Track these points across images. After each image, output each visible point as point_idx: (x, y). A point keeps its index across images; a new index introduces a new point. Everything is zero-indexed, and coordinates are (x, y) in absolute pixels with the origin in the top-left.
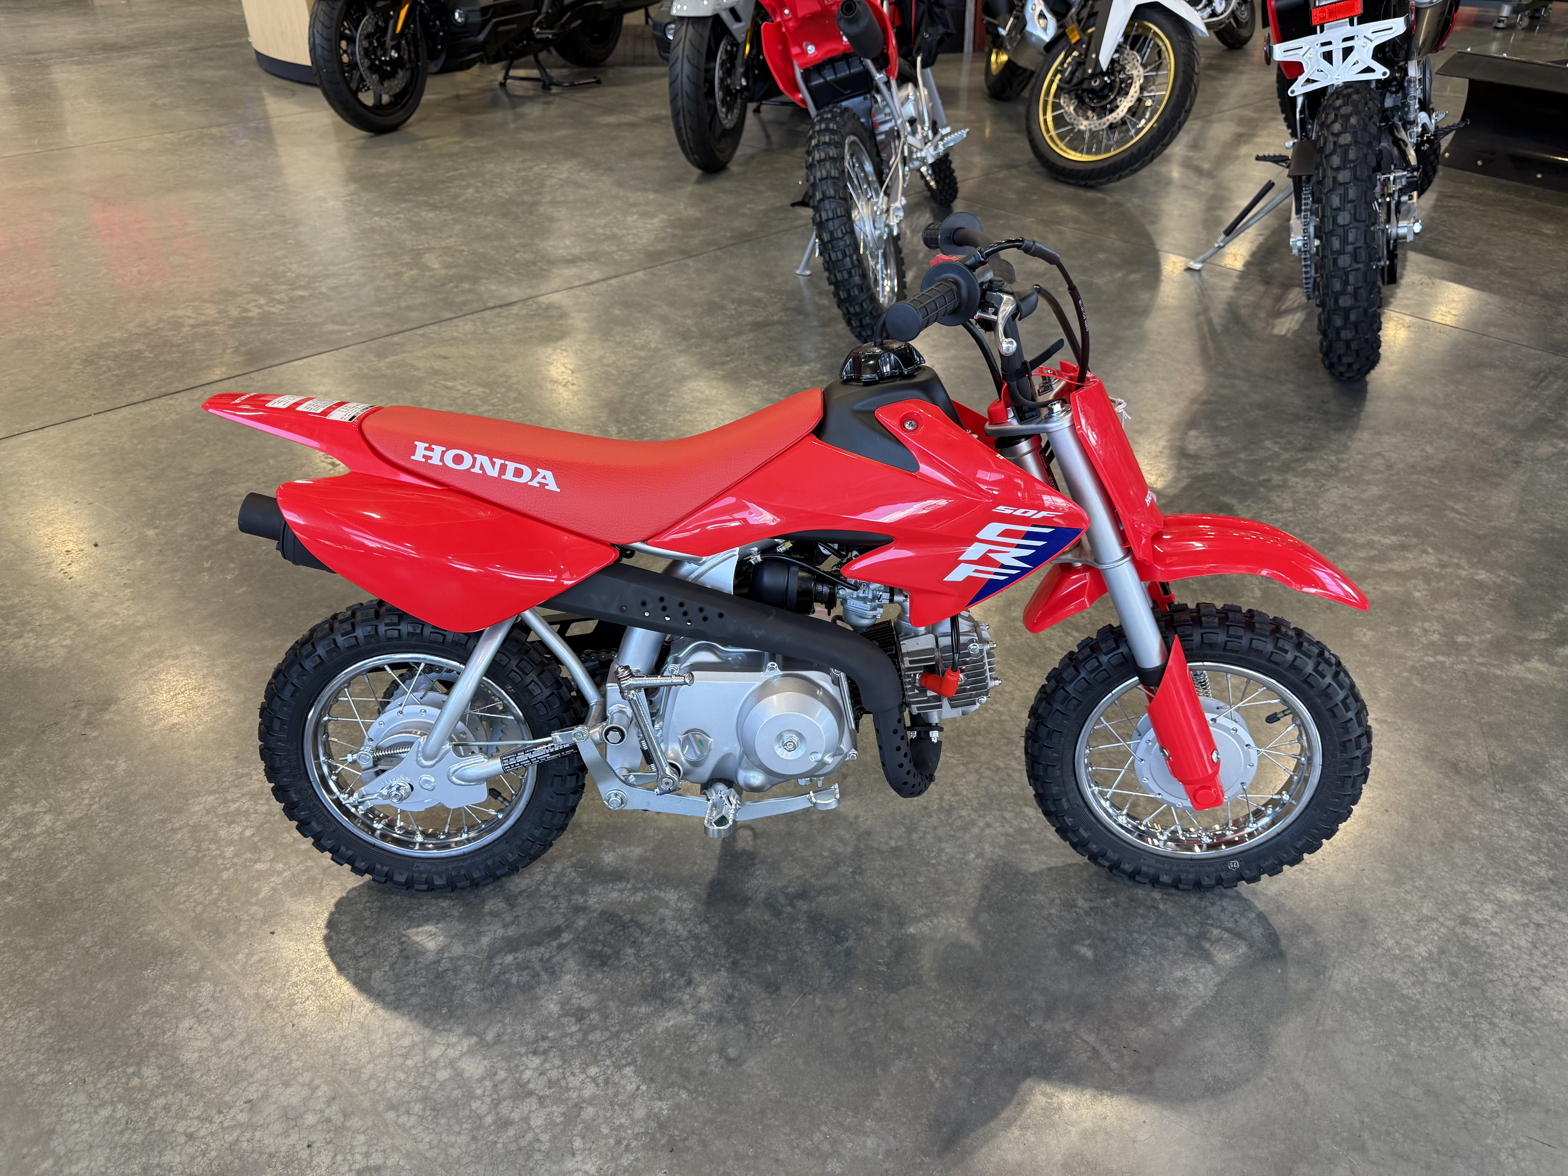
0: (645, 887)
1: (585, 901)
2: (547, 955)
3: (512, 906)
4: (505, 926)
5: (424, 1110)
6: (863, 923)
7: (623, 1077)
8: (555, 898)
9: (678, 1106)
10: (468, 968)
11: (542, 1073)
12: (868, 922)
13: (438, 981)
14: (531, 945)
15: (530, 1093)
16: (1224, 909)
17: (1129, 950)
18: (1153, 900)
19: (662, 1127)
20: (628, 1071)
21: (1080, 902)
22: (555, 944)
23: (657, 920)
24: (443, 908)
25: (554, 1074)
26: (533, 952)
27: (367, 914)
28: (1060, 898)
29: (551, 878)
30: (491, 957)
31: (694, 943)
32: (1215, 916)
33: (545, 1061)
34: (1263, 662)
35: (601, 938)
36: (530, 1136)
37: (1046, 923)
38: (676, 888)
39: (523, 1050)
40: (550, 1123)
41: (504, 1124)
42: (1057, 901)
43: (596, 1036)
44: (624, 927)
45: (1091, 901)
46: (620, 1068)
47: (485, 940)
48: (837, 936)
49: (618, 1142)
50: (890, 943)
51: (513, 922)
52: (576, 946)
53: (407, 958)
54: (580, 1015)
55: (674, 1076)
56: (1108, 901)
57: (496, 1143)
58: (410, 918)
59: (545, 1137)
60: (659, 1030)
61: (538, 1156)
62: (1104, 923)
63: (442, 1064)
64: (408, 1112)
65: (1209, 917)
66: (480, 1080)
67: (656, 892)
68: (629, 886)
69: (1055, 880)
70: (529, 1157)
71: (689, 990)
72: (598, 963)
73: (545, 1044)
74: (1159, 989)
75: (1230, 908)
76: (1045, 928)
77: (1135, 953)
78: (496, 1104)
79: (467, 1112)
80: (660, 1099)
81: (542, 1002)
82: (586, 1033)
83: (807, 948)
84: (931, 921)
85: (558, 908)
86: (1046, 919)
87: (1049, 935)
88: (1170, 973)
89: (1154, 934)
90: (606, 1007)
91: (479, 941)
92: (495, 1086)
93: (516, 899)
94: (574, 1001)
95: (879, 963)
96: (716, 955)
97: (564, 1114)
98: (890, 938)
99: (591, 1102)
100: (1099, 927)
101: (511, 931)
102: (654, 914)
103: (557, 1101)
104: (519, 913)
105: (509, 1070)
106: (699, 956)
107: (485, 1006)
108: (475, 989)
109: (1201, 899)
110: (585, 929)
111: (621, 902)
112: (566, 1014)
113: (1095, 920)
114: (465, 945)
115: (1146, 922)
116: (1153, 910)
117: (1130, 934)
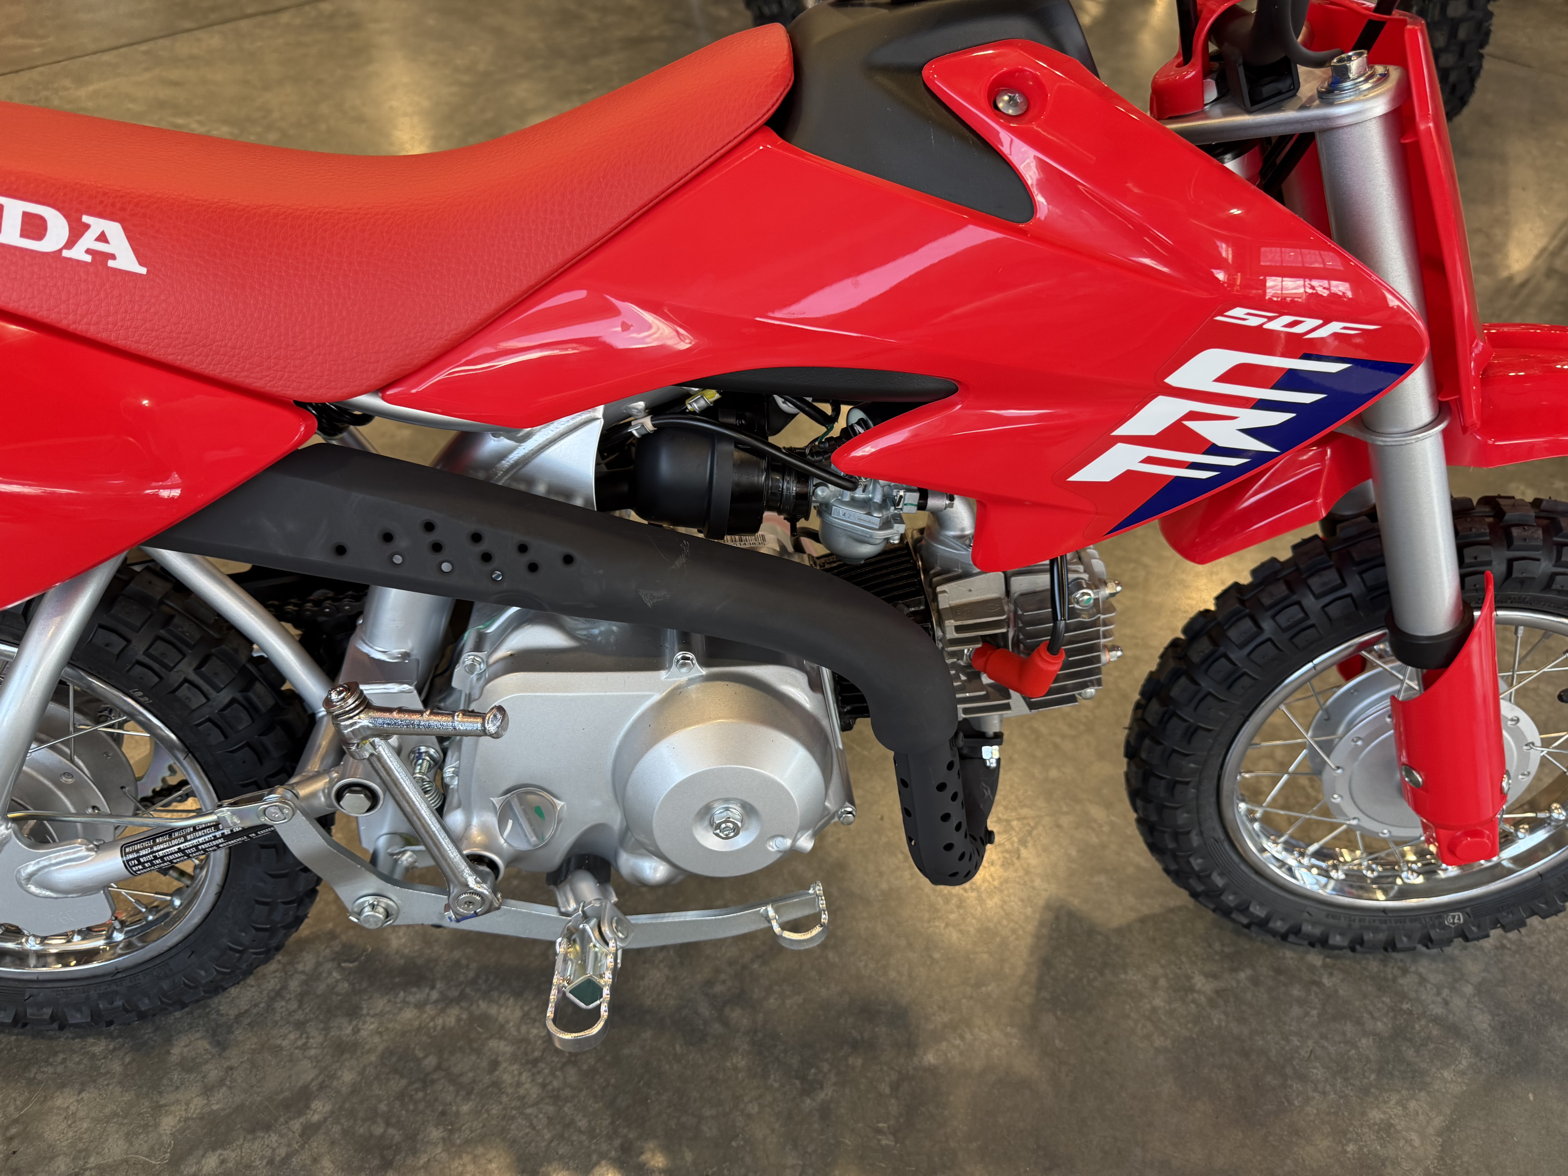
0: (462, 996)
1: (356, 1031)
2: (282, 1151)
3: (222, 1047)
4: (208, 1091)
6: (847, 1049)
8: (300, 1026)
12: (855, 1046)
14: (253, 1131)
16: (1423, 980)
17: (1289, 1071)
18: (1312, 968)
21: (1199, 981)
22: (296, 1125)
23: (484, 1064)
24: (93, 1056)
26: (256, 1145)
28: (1166, 976)
29: (294, 985)
30: (176, 1161)
31: (551, 1109)
32: (1413, 995)
35: (383, 1107)
37: (1150, 1026)
38: (518, 994)
42: (1162, 982)
44: (426, 1082)
45: (1215, 976)
47: (168, 1123)
48: (803, 1079)
50: (895, 1087)
51: (221, 1082)
52: (336, 1129)
56: (1242, 975)
58: (30, 1082)
62: (1242, 1020)
65: (1403, 996)
67: (483, 1005)
68: (435, 995)
69: (1153, 939)
72: (376, 1162)
74: (1351, 1148)
75: (1433, 978)
76: (1148, 1037)
77: (1303, 1078)
83: (753, 1108)
85: (305, 1047)
86: (1149, 1019)
87: (1158, 1051)
88: (1363, 1114)
89: (1324, 1037)
91: (156, 1126)
93: (230, 1031)
95: (879, 1131)
96: (591, 1133)
98: (894, 1076)
100: (1235, 1028)
101: (219, 1102)
102: (478, 1052)
104: (234, 1062)
106: (561, 1136)
110: (355, 1089)
111: (419, 1029)
113: (1226, 1014)
114: (129, 1137)
115: (1307, 1014)
116: (1315, 988)
117: (1288, 1041)
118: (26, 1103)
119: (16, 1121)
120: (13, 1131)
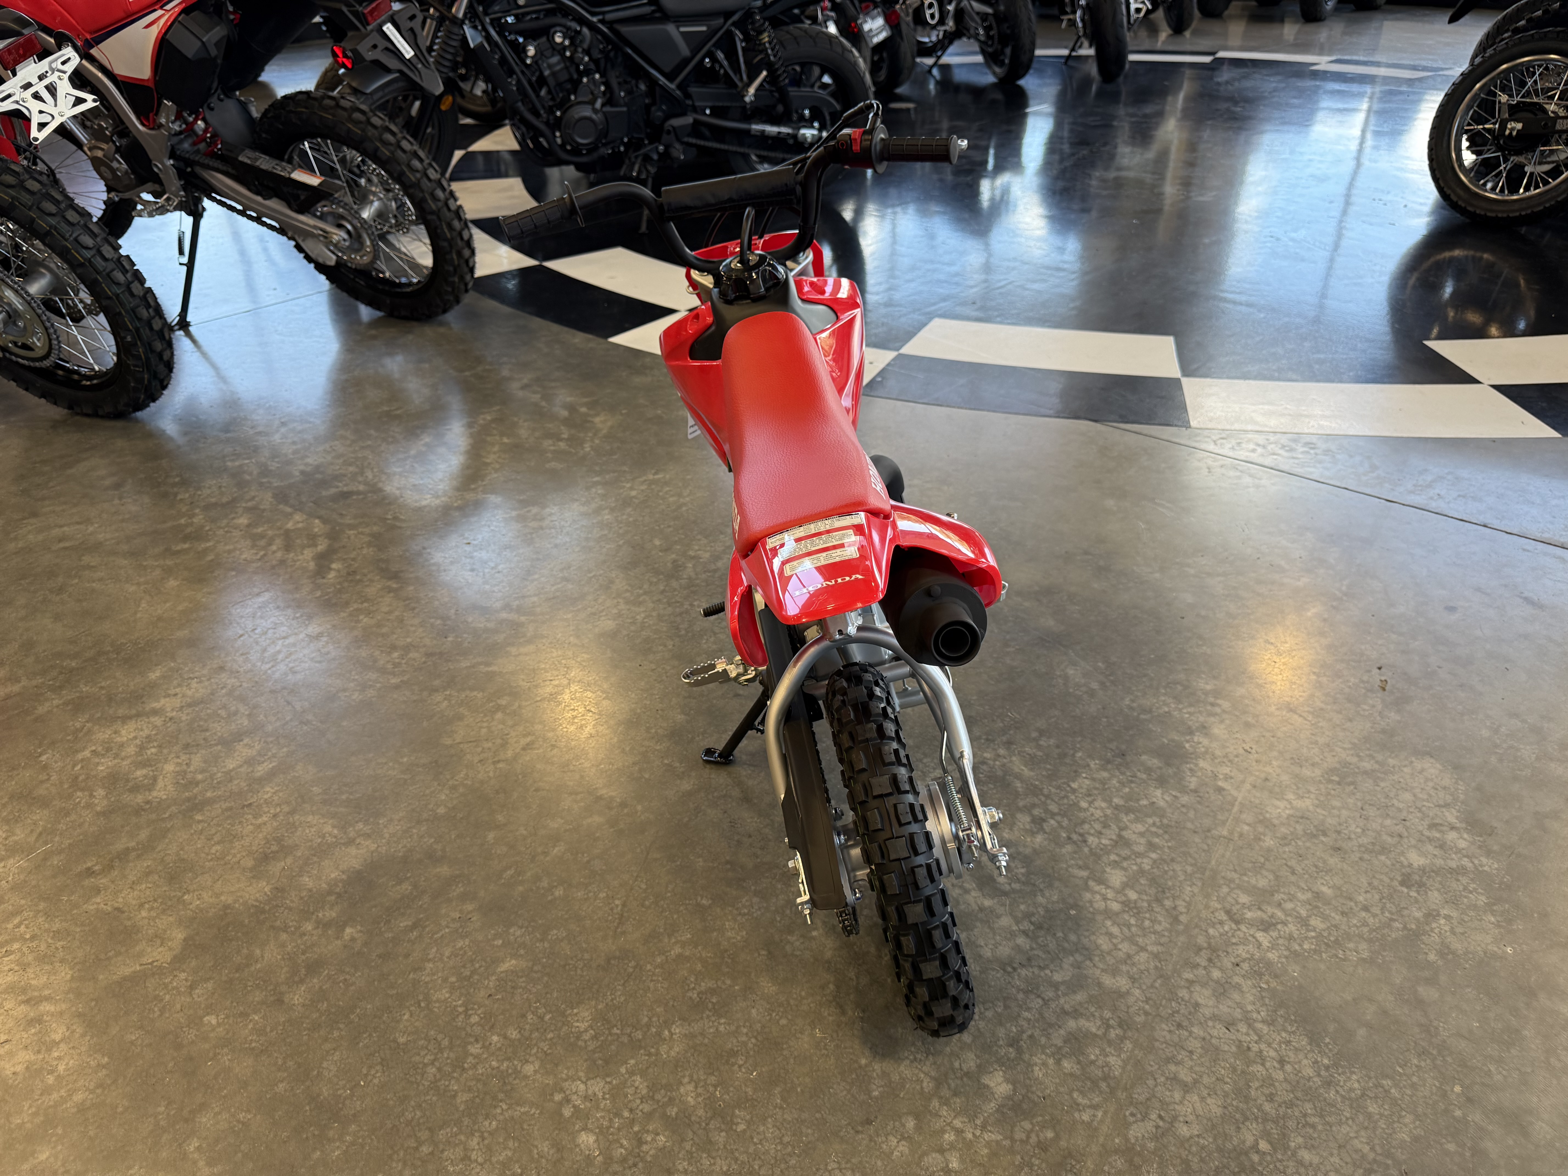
5: (1168, 898)
7: (1081, 787)
9: (1091, 757)
10: (1022, 907)
11: (1100, 833)
13: (1046, 926)
15: (1120, 836)
19: (1108, 762)
20: (1074, 785)
25: (1097, 826)
27: (989, 1014)
30: (1005, 894)
33: (1089, 834)
36: (1154, 829)
39: (1086, 850)
40: (1137, 820)
41: (1152, 846)
43: (1053, 808)
46: (1074, 791)
47: (987, 903)
49: (1132, 782)
53: (1029, 959)
54: (1038, 822)
55: (1067, 761)
57: (1169, 847)
59: (1150, 821)
60: (1032, 774)
61: (1165, 821)
63: (1124, 898)
64: (1175, 908)
66: (1125, 869)
70: (1168, 826)
71: (991, 762)
73: (1075, 837)
78: (1139, 855)
79: (1155, 870)
80: (1088, 765)
81: (1037, 846)
82: (1053, 815)
90: (1025, 807)
92: (1125, 859)
94: (1028, 827)
97: (1126, 814)
99: (1110, 802)
103: (1118, 820)
105: (1108, 853)
107: (1057, 884)
108: (1043, 896)
112: (1042, 829)
114: (999, 917)
118: (994, 969)
119: (1004, 970)
120: (1009, 969)
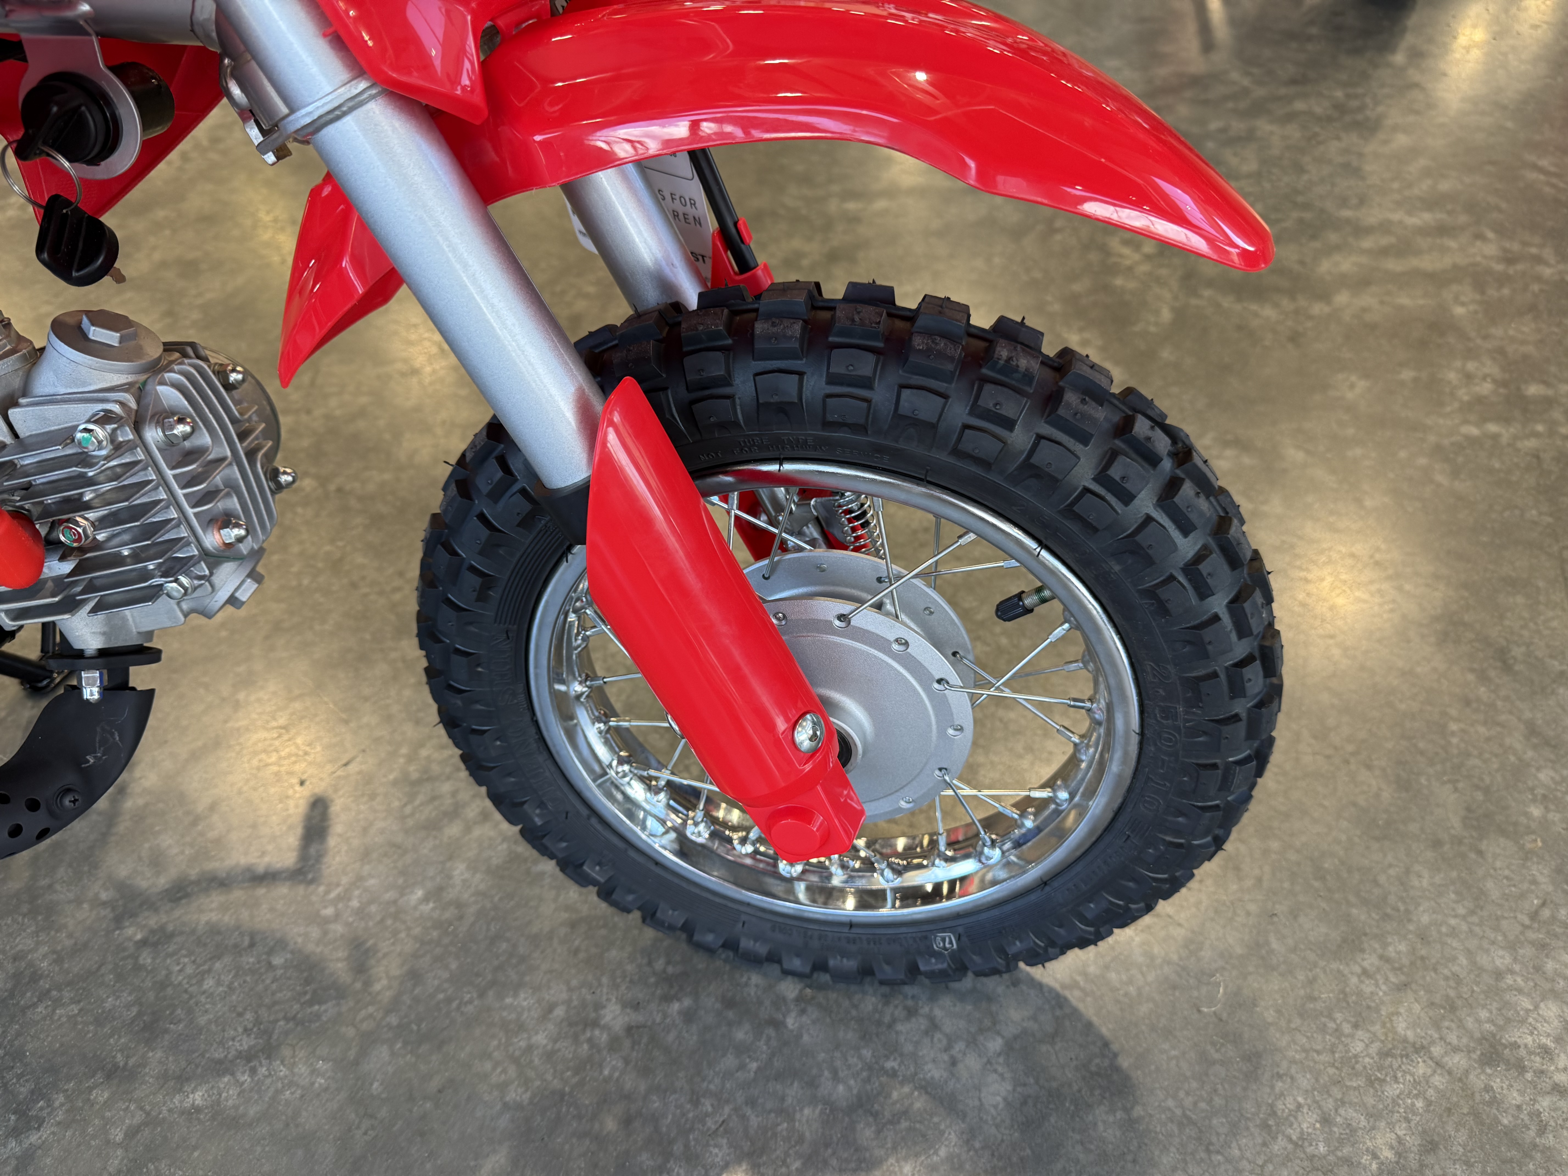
6: (99, 1077)
12: (111, 1074)
16: (934, 1026)
17: (678, 1148)
18: (779, 1002)
21: (611, 1012)
28: (568, 1003)
32: (909, 1048)
34: (943, 457)
37: (512, 1071)
42: (560, 1011)
45: (636, 1006)
48: (22, 1113)
50: (132, 1133)
56: (676, 1006)
62: (645, 1071)
65: (893, 1049)
69: (576, 951)
75: (948, 1026)
76: (503, 1087)
84: (253, 1071)
86: (516, 1061)
87: (506, 1106)
89: (751, 1102)
98: (139, 1117)
100: (629, 1082)
109: (886, 999)
113: (627, 1061)
115: (742, 1067)
116: (771, 1031)
117: (696, 1103)
